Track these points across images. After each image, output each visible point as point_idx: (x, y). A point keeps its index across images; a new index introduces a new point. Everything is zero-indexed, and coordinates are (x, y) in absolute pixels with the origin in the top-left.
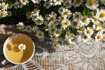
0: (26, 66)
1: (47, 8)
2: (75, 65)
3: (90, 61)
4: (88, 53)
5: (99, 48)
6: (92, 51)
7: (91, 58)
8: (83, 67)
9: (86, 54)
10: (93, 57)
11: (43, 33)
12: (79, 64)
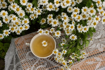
0: (53, 62)
1: (56, 11)
2: (90, 48)
3: (100, 41)
4: (97, 35)
5: (103, 29)
6: (99, 33)
7: (100, 38)
8: (97, 47)
9: (95, 36)
10: (101, 37)
11: (60, 32)
12: (93, 45)
